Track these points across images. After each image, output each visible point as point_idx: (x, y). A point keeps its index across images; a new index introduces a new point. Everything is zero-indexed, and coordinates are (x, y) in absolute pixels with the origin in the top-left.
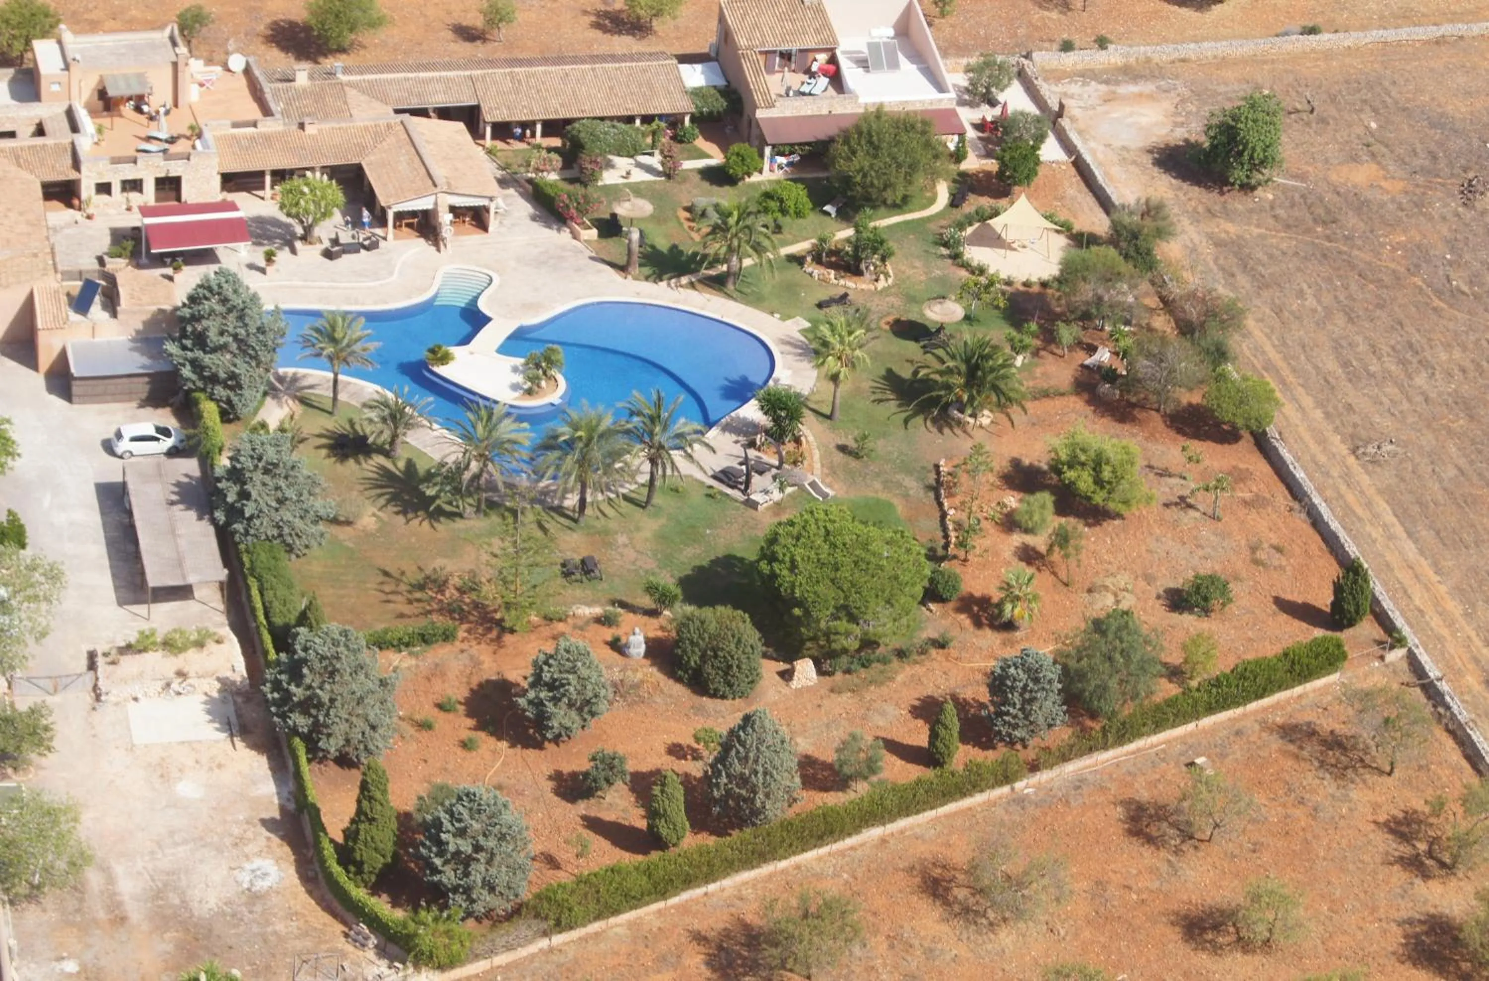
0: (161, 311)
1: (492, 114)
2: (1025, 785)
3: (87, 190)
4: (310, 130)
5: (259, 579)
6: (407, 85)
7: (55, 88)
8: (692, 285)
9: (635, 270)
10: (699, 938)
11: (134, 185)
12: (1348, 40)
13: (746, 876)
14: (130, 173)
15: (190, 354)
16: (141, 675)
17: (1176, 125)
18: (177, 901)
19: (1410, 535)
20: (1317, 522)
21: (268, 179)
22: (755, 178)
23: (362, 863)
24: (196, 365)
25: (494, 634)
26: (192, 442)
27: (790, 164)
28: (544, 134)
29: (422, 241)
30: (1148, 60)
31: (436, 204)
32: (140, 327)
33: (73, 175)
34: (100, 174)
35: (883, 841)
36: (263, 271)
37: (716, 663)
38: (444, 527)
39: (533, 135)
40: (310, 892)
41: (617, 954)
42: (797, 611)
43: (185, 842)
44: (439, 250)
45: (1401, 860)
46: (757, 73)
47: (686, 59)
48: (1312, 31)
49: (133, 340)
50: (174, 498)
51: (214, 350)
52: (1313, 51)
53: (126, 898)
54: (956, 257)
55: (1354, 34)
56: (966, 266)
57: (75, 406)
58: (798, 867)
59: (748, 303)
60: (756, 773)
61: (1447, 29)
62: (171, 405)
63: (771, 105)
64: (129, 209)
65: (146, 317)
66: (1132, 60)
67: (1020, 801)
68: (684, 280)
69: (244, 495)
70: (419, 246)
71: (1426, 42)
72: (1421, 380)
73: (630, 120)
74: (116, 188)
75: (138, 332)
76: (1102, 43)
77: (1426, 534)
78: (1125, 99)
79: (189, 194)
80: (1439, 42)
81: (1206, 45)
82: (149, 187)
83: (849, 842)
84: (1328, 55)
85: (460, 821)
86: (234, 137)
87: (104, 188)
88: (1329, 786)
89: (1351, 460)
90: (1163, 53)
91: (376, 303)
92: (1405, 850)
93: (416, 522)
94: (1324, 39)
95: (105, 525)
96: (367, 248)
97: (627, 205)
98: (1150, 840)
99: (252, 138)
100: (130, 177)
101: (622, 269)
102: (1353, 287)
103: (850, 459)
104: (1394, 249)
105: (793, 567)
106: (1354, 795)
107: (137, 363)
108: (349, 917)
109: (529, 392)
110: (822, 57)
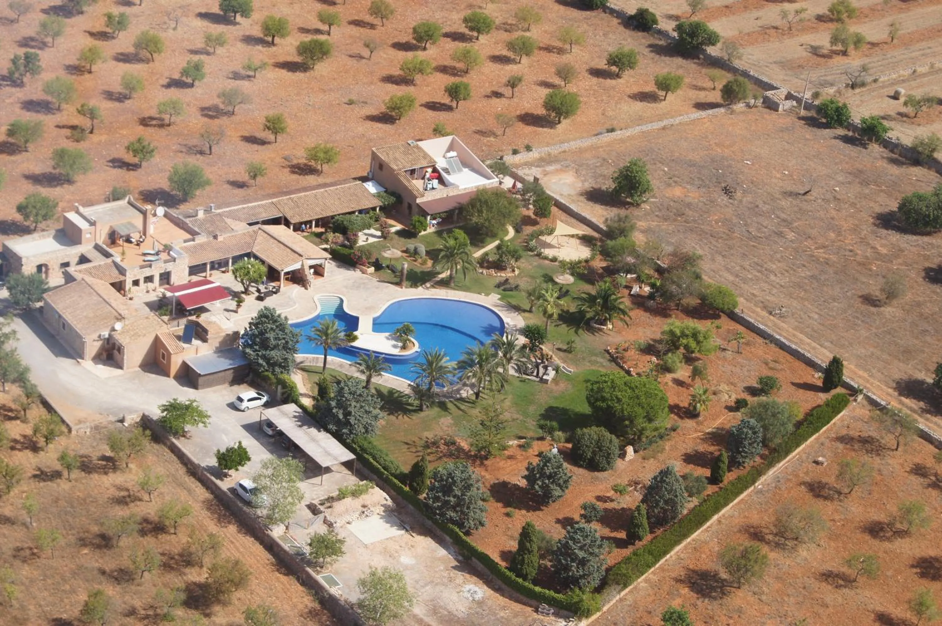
0: (228, 335)
1: (294, 220)
2: (759, 484)
3: (129, 285)
4: (220, 239)
5: (371, 454)
6: (246, 211)
7: (88, 236)
8: (433, 287)
9: (405, 283)
10: (678, 581)
11: (149, 279)
12: (628, 133)
13: (677, 548)
14: (148, 272)
15: (260, 353)
16: (347, 510)
17: (583, 182)
18: (446, 613)
19: (821, 346)
20: (782, 347)
21: (208, 267)
22: (423, 233)
23: (527, 575)
24: (264, 357)
25: (478, 462)
26: (285, 396)
27: (438, 224)
28: (317, 226)
29: (295, 285)
30: (549, 155)
31: (302, 265)
32: (218, 345)
33: (122, 278)
34: (135, 276)
35: (719, 521)
36: (236, 312)
37: (601, 454)
38: (416, 417)
39: (311, 227)
40: (503, 595)
41: (649, 595)
42: (627, 423)
43: (426, 585)
44: (306, 289)
45: (929, 486)
46: (408, 181)
47: (364, 179)
48: (612, 130)
49: (215, 352)
50: (299, 423)
51: (272, 349)
52: (615, 140)
53: (422, 616)
54: (539, 255)
55: (630, 130)
56: (546, 258)
57: (200, 391)
58: (693, 540)
59: (464, 291)
60: (676, 496)
61: (665, 123)
62: (246, 382)
63: (423, 196)
64: (148, 292)
65: (220, 339)
66: (543, 154)
67: (760, 492)
68: (428, 285)
69: (347, 414)
70: (296, 289)
71: (658, 130)
72: (772, 277)
73: (353, 212)
74: (142, 282)
75: (217, 348)
76: (528, 148)
77: (827, 344)
78: (552, 173)
79: (175, 280)
80: (664, 128)
81: (572, 143)
82: (157, 279)
83: (708, 524)
84: (622, 141)
85: (579, 542)
86: (185, 247)
87: (136, 283)
88: (877, 460)
89: (772, 317)
90: (555, 150)
91: (297, 318)
92: (927, 481)
93: (400, 417)
94: (617, 134)
95: (261, 444)
96: (275, 293)
97: (389, 252)
98: (826, 498)
99: (195, 247)
100: (148, 275)
101: (398, 284)
102: (714, 243)
103: (566, 354)
104: (717, 223)
105: (619, 400)
106: (890, 461)
107: (225, 364)
108: (534, 603)
109: (404, 348)
110: (430, 170)
